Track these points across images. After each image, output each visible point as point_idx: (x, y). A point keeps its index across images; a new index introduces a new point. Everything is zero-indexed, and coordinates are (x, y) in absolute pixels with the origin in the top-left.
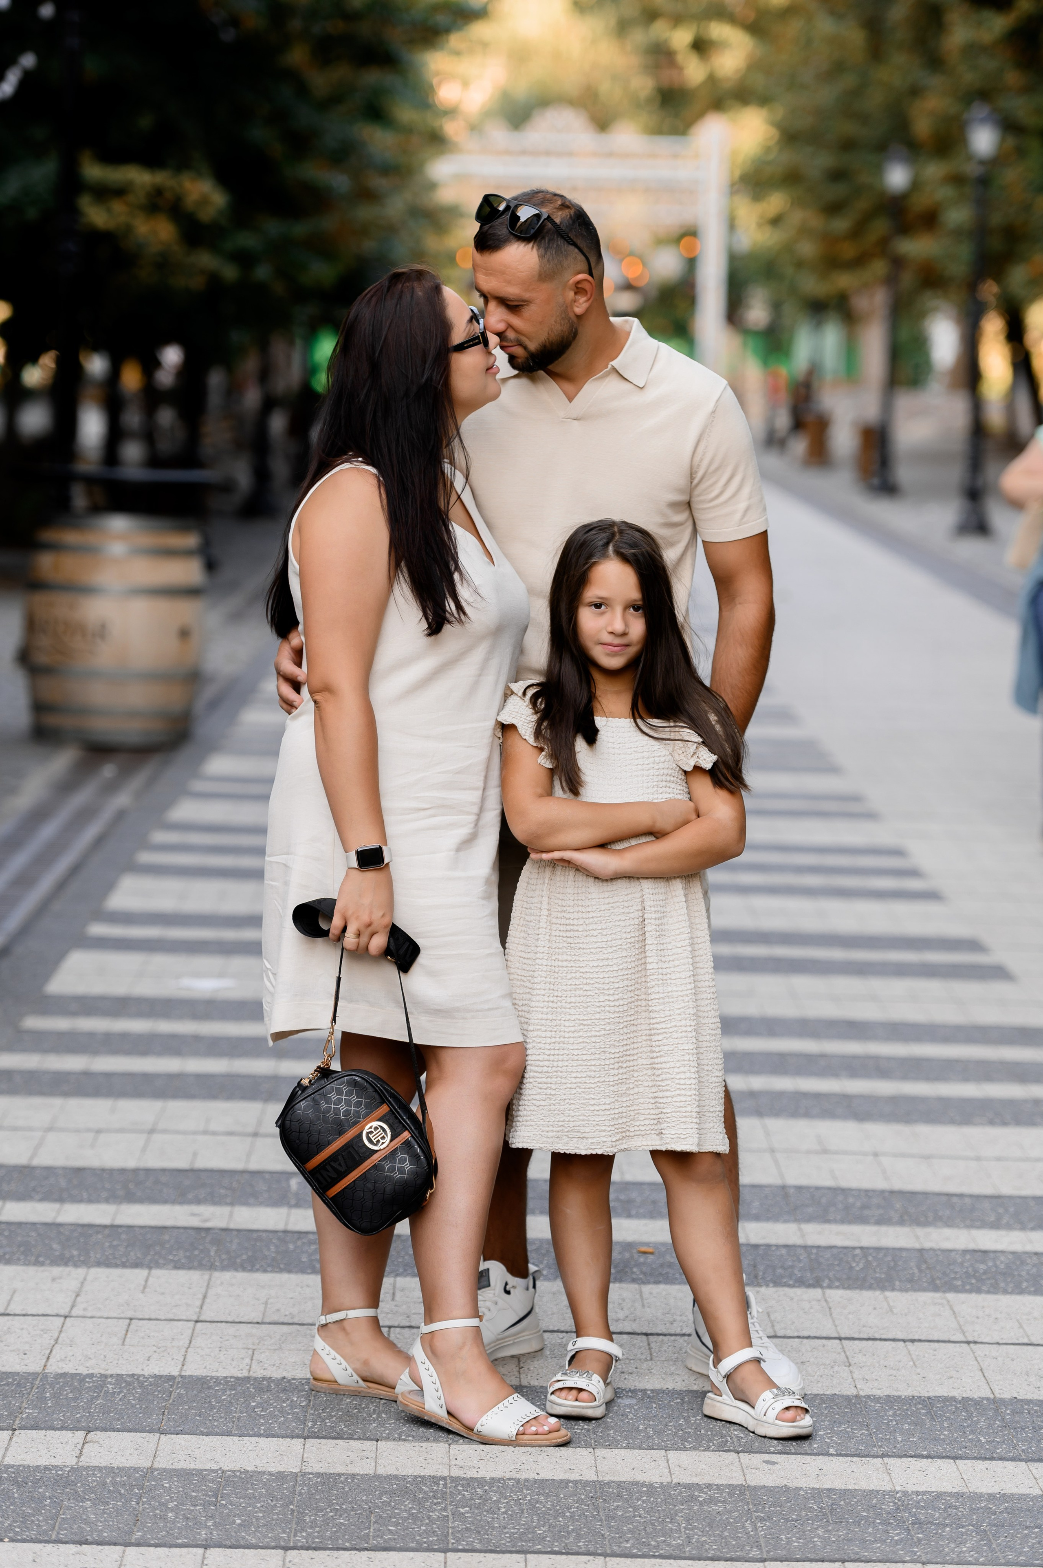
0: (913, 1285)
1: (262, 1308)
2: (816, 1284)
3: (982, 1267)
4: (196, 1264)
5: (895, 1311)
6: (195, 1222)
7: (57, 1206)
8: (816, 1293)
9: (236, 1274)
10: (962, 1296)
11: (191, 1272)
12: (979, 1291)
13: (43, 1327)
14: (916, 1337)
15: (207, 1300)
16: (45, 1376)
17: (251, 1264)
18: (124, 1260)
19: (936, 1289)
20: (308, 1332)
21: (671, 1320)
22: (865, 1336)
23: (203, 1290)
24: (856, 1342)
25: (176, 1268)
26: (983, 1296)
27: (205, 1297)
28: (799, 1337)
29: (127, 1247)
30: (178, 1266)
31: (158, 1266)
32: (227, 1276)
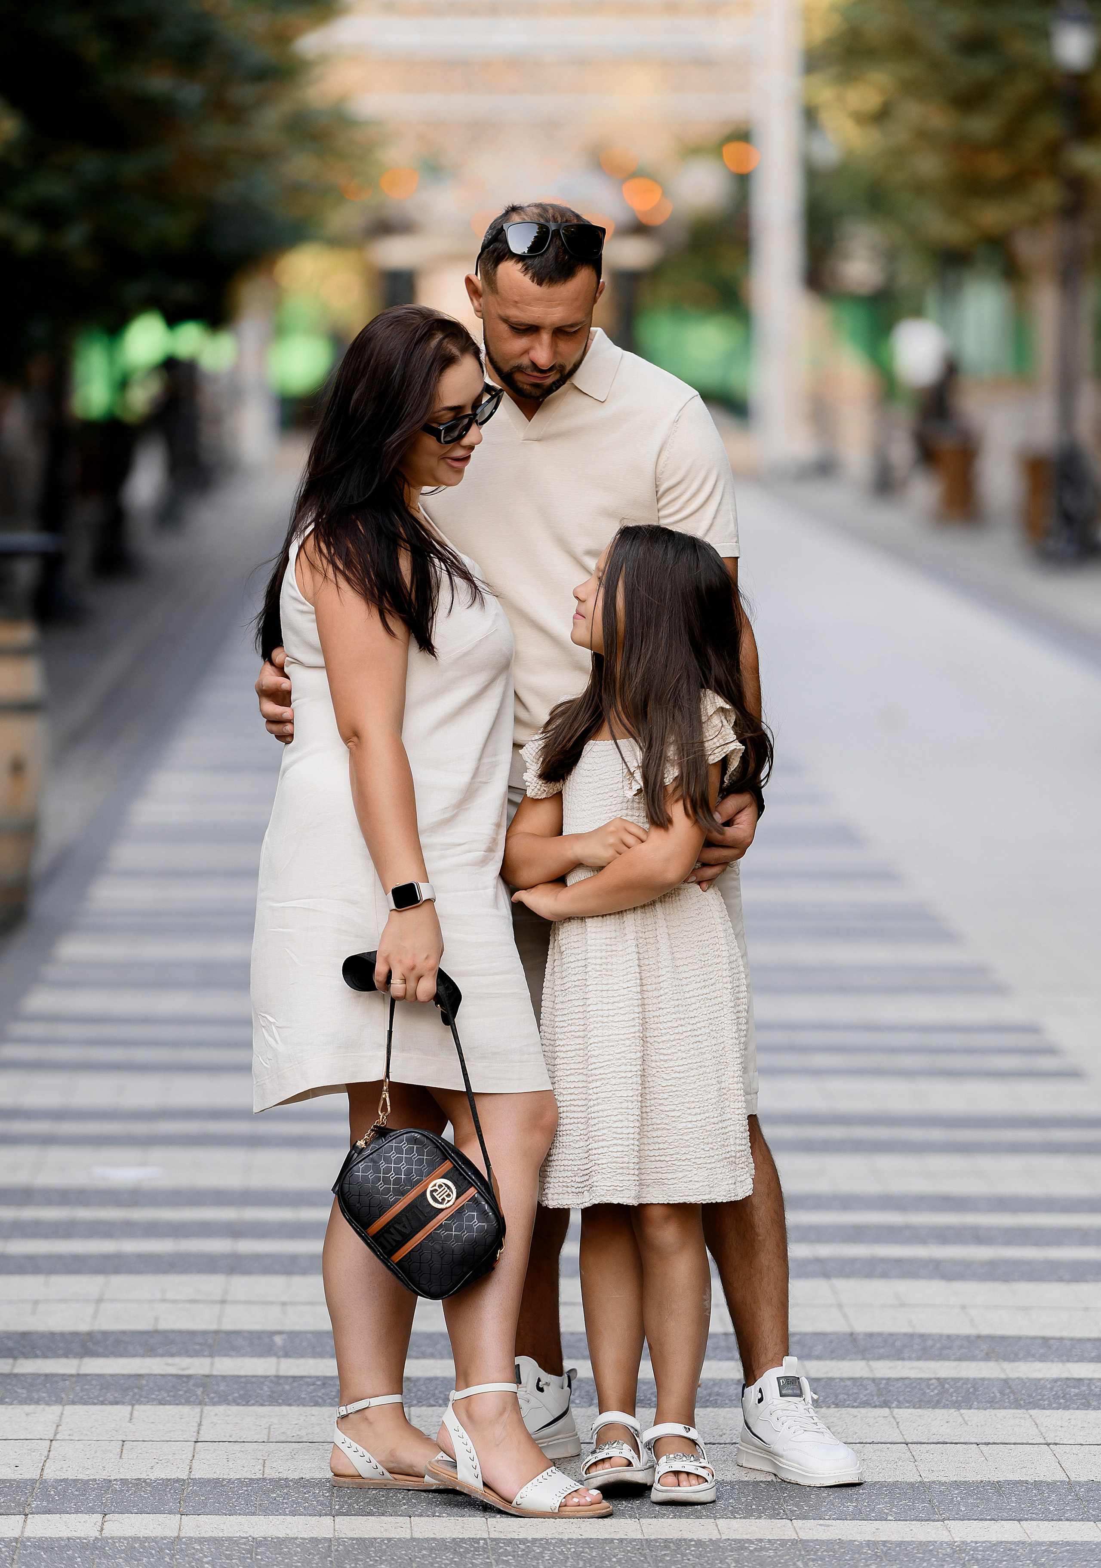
0: (993, 1404)
1: (266, 1432)
2: (886, 1404)
3: (1074, 1391)
4: (183, 1401)
5: (969, 1423)
6: (173, 1370)
7: (10, 1361)
8: (886, 1411)
9: (229, 1407)
10: (1048, 1412)
11: (180, 1407)
12: (1067, 1408)
13: (29, 1447)
14: (991, 1441)
15: (203, 1428)
16: (43, 1482)
17: (245, 1399)
18: (101, 1399)
19: (1018, 1406)
20: (320, 1447)
21: (721, 1433)
22: (934, 1441)
23: (197, 1419)
24: (925, 1445)
25: (161, 1404)
26: (1071, 1411)
27: (200, 1425)
28: (860, 1443)
29: (101, 1390)
30: (162, 1402)
31: (140, 1402)
32: (221, 1409)
